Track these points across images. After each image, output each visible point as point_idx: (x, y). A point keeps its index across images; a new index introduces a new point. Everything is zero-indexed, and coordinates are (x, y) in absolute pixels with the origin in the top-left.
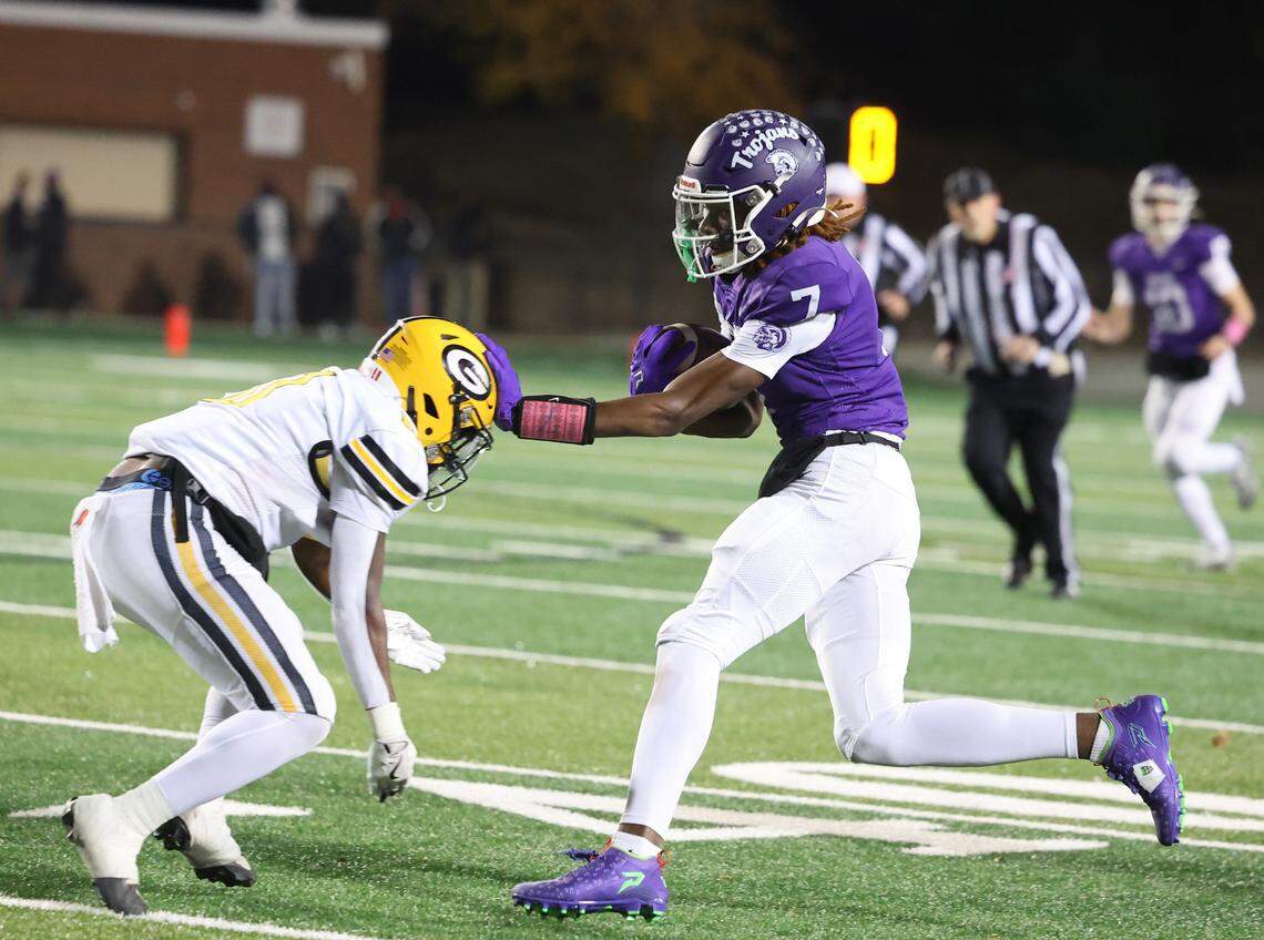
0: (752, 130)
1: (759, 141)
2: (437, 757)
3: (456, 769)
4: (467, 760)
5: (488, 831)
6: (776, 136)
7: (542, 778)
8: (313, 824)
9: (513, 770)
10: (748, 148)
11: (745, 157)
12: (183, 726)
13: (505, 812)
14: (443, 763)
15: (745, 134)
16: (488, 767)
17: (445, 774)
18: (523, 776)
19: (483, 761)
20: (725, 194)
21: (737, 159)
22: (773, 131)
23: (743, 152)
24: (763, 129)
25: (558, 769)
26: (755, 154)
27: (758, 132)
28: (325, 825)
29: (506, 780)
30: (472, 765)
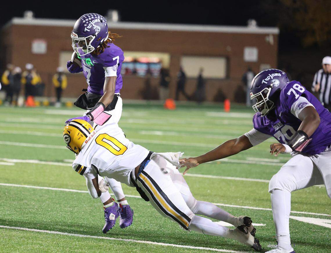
0: (89, 21)
1: (91, 24)
2: (297, 211)
3: (302, 214)
4: (305, 212)
5: (311, 230)
6: (95, 22)
7: (324, 216)
8: (266, 228)
9: (317, 214)
10: (88, 26)
11: (88, 29)
12: (233, 204)
13: (315, 225)
14: (299, 212)
15: (87, 23)
16: (310, 213)
17: (299, 215)
18: (319, 216)
19: (309, 212)
20: (84, 38)
21: (86, 29)
22: (94, 21)
23: (87, 27)
24: (91, 20)
25: (328, 214)
26: (90, 28)
27: (90, 22)
28: (269, 228)
29: (315, 217)
30: (306, 213)
